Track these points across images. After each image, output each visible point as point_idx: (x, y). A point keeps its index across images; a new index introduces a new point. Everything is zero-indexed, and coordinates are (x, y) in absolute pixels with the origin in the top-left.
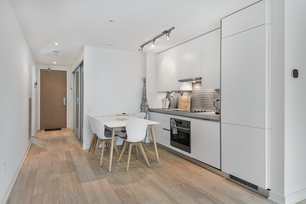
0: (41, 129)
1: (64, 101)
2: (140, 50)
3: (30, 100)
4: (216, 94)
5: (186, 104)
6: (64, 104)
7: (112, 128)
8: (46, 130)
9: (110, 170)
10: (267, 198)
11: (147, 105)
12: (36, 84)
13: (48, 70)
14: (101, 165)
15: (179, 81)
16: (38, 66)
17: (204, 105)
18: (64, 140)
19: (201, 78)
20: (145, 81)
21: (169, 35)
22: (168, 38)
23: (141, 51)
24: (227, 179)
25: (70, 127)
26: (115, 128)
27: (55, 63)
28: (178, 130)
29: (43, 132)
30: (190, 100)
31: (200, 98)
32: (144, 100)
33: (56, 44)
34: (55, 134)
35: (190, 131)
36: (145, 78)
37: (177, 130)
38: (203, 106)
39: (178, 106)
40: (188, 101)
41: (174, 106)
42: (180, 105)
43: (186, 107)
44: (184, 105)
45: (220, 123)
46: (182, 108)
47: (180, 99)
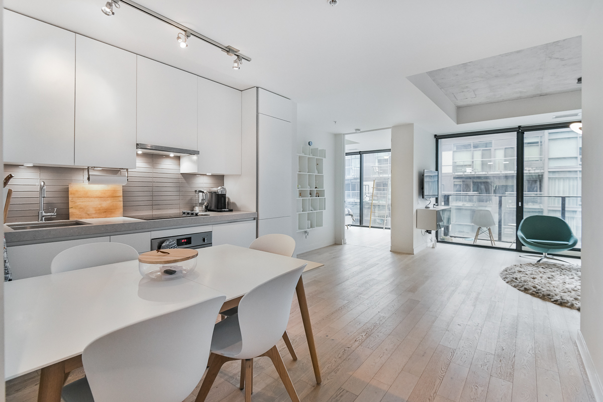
5: (106, 204)
38: (152, 205)
39: (71, 210)
40: (114, 195)
41: (44, 214)
42: (81, 208)
43: (108, 212)
44: (99, 206)
45: (255, 221)
46: (88, 215)
47: (77, 191)
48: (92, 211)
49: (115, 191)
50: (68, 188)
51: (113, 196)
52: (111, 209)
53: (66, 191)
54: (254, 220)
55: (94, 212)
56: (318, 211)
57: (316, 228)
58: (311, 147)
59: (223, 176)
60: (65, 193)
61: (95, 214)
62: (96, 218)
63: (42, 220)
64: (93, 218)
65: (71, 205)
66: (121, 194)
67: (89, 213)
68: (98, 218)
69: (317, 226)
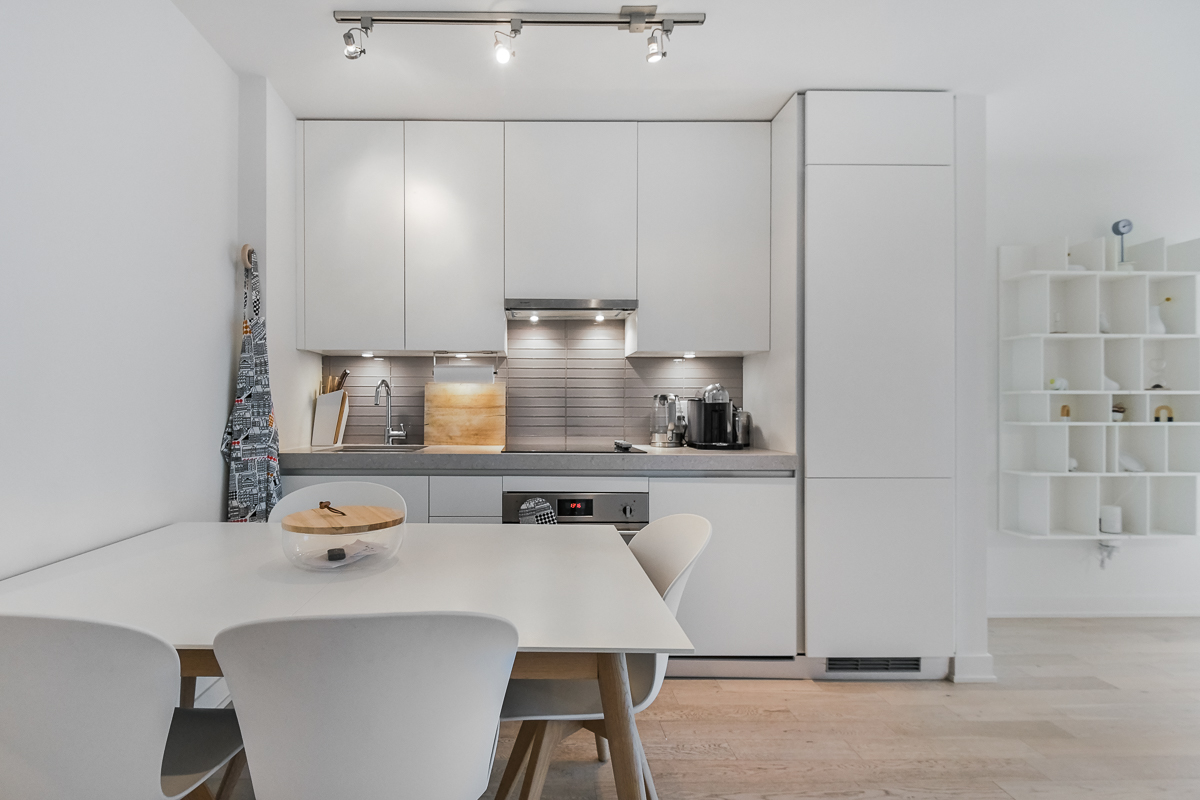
4: (632, 373)
5: (477, 420)
10: (950, 681)
17: (571, 421)
20: (248, 267)
30: (502, 402)
31: (553, 392)
36: (251, 253)
38: (566, 426)
39: (426, 429)
40: (492, 404)
41: (392, 432)
42: (441, 425)
43: (480, 434)
44: (468, 424)
45: (794, 480)
46: (451, 438)
47: (435, 396)
48: (456, 432)
49: (492, 397)
50: (423, 392)
51: (491, 407)
52: (486, 431)
53: (421, 397)
54: (793, 476)
55: (458, 433)
56: (1167, 474)
57: (1150, 536)
58: (1131, 239)
59: (742, 358)
60: (419, 400)
61: (461, 436)
62: (461, 444)
63: (388, 442)
64: (457, 444)
65: (427, 419)
66: (503, 403)
67: (451, 435)
68: (465, 444)
69: (1159, 527)
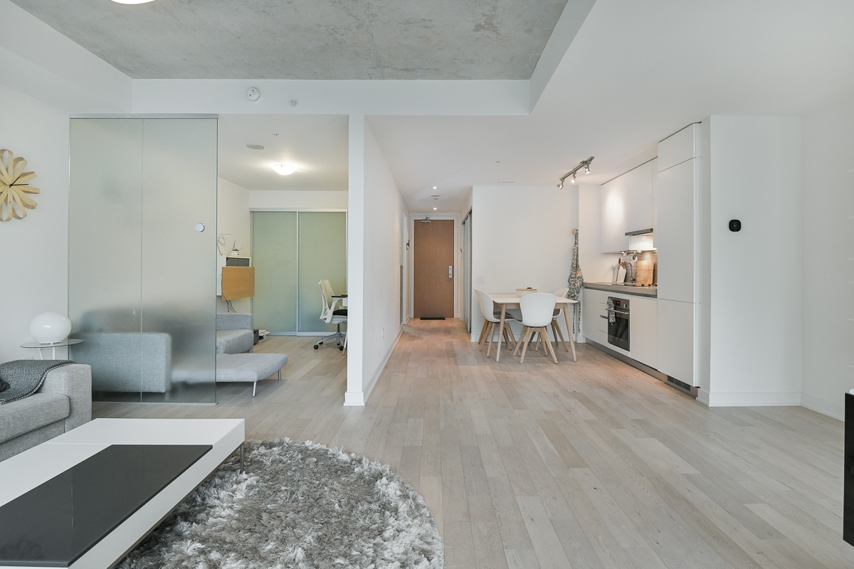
0: (415, 317)
1: (450, 272)
2: (559, 186)
3: (402, 267)
5: (646, 275)
6: (451, 277)
7: (503, 304)
8: (421, 319)
9: (498, 360)
10: (695, 398)
11: (581, 278)
12: (408, 244)
13: (426, 220)
14: (488, 355)
15: (626, 234)
16: (411, 214)
18: (447, 331)
19: (652, 229)
20: (576, 234)
21: (588, 168)
22: (588, 172)
23: (561, 187)
24: (665, 383)
25: (459, 317)
26: (506, 304)
27: (435, 209)
28: (618, 316)
29: (418, 320)
30: (652, 268)
32: (576, 267)
33: (435, 188)
34: (435, 323)
35: (628, 315)
36: (577, 230)
37: (614, 316)
